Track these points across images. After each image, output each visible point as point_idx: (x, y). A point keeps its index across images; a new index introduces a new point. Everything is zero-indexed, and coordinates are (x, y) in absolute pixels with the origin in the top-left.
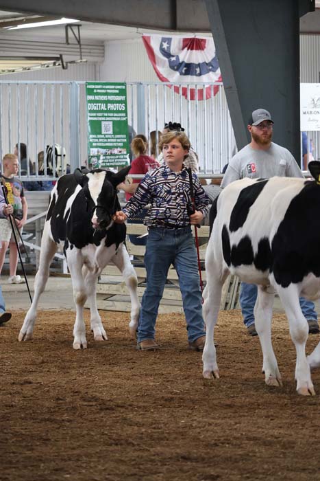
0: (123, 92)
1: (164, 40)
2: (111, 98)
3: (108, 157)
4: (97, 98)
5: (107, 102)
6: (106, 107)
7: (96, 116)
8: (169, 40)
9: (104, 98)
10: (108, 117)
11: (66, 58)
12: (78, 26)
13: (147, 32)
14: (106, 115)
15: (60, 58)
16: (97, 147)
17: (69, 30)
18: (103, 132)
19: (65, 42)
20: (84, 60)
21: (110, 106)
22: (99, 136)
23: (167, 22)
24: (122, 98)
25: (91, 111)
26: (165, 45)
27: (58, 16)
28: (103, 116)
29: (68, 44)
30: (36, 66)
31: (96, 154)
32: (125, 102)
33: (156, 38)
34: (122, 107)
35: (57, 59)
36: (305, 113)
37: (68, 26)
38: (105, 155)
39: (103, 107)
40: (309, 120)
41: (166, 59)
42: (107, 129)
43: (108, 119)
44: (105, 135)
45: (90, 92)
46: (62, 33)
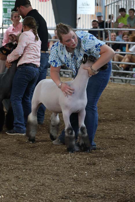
3: (9, 21)
6: (9, 3)
7: (5, 7)
10: (10, 7)
14: (9, 6)
16: (5, 17)
18: (8, 12)
21: (11, 4)
22: (6, 14)
25: (4, 5)
28: (8, 7)
31: (5, 20)
36: (79, 8)
38: (8, 20)
40: (81, 10)
43: (10, 8)
44: (9, 13)
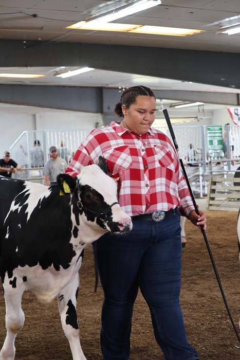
0: (221, 129)
1: (235, 109)
2: (217, 131)
4: (212, 131)
5: (215, 133)
6: (215, 135)
7: (211, 138)
8: (237, 110)
9: (214, 131)
11: (199, 117)
12: (203, 105)
13: (228, 107)
14: (215, 137)
15: (196, 118)
16: (211, 150)
17: (200, 108)
19: (198, 111)
20: (206, 118)
21: (217, 135)
23: (236, 102)
24: (220, 131)
25: (209, 137)
26: (236, 112)
27: (195, 102)
28: (213, 138)
29: (199, 112)
30: (188, 121)
31: (211, 152)
32: (221, 133)
33: (232, 109)
34: (220, 135)
35: (195, 118)
37: (199, 105)
39: (213, 135)
41: (237, 116)
42: (215, 143)
43: (215, 139)
44: (214, 145)
45: (209, 129)
46: (197, 108)
